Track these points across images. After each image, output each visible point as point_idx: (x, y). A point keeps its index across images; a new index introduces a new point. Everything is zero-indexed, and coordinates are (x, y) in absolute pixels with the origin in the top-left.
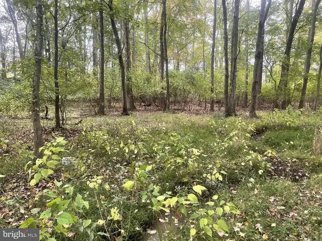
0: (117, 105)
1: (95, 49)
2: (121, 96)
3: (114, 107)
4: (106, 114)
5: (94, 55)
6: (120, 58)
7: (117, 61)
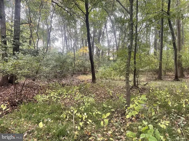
0: (170, 74)
1: (156, 40)
2: (174, 68)
3: (168, 75)
4: (162, 80)
5: (155, 43)
6: (174, 44)
7: (172, 46)
